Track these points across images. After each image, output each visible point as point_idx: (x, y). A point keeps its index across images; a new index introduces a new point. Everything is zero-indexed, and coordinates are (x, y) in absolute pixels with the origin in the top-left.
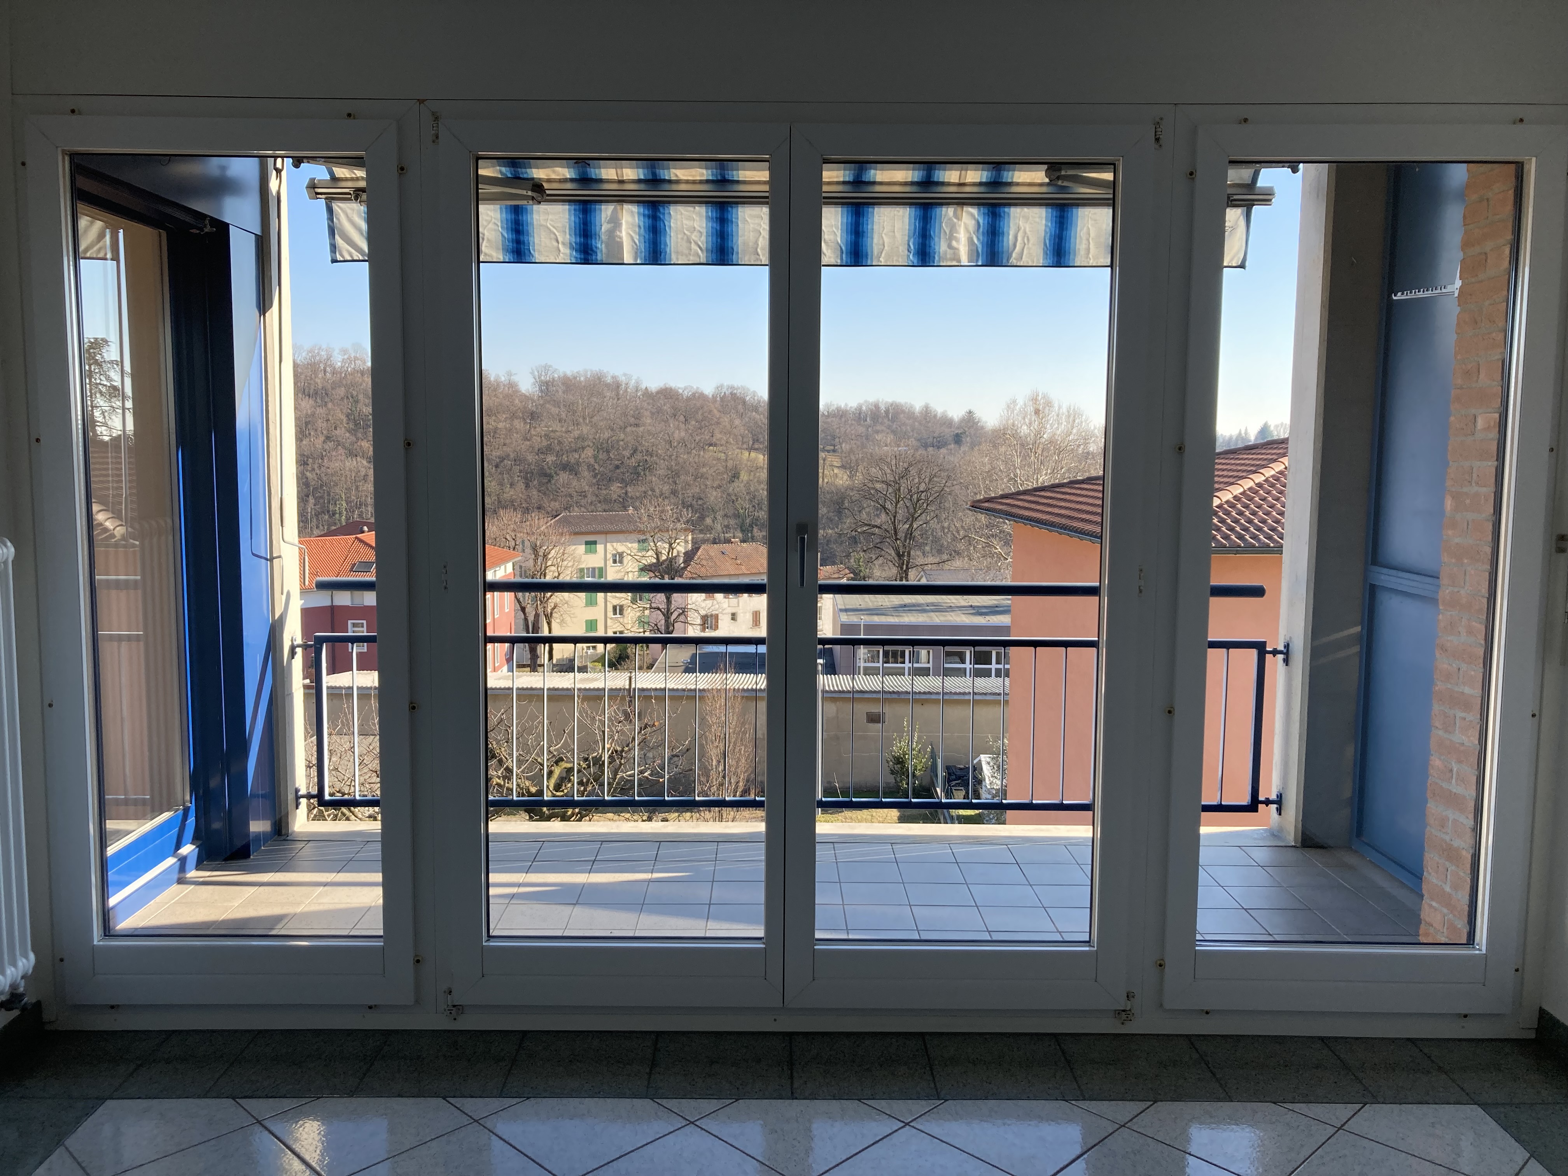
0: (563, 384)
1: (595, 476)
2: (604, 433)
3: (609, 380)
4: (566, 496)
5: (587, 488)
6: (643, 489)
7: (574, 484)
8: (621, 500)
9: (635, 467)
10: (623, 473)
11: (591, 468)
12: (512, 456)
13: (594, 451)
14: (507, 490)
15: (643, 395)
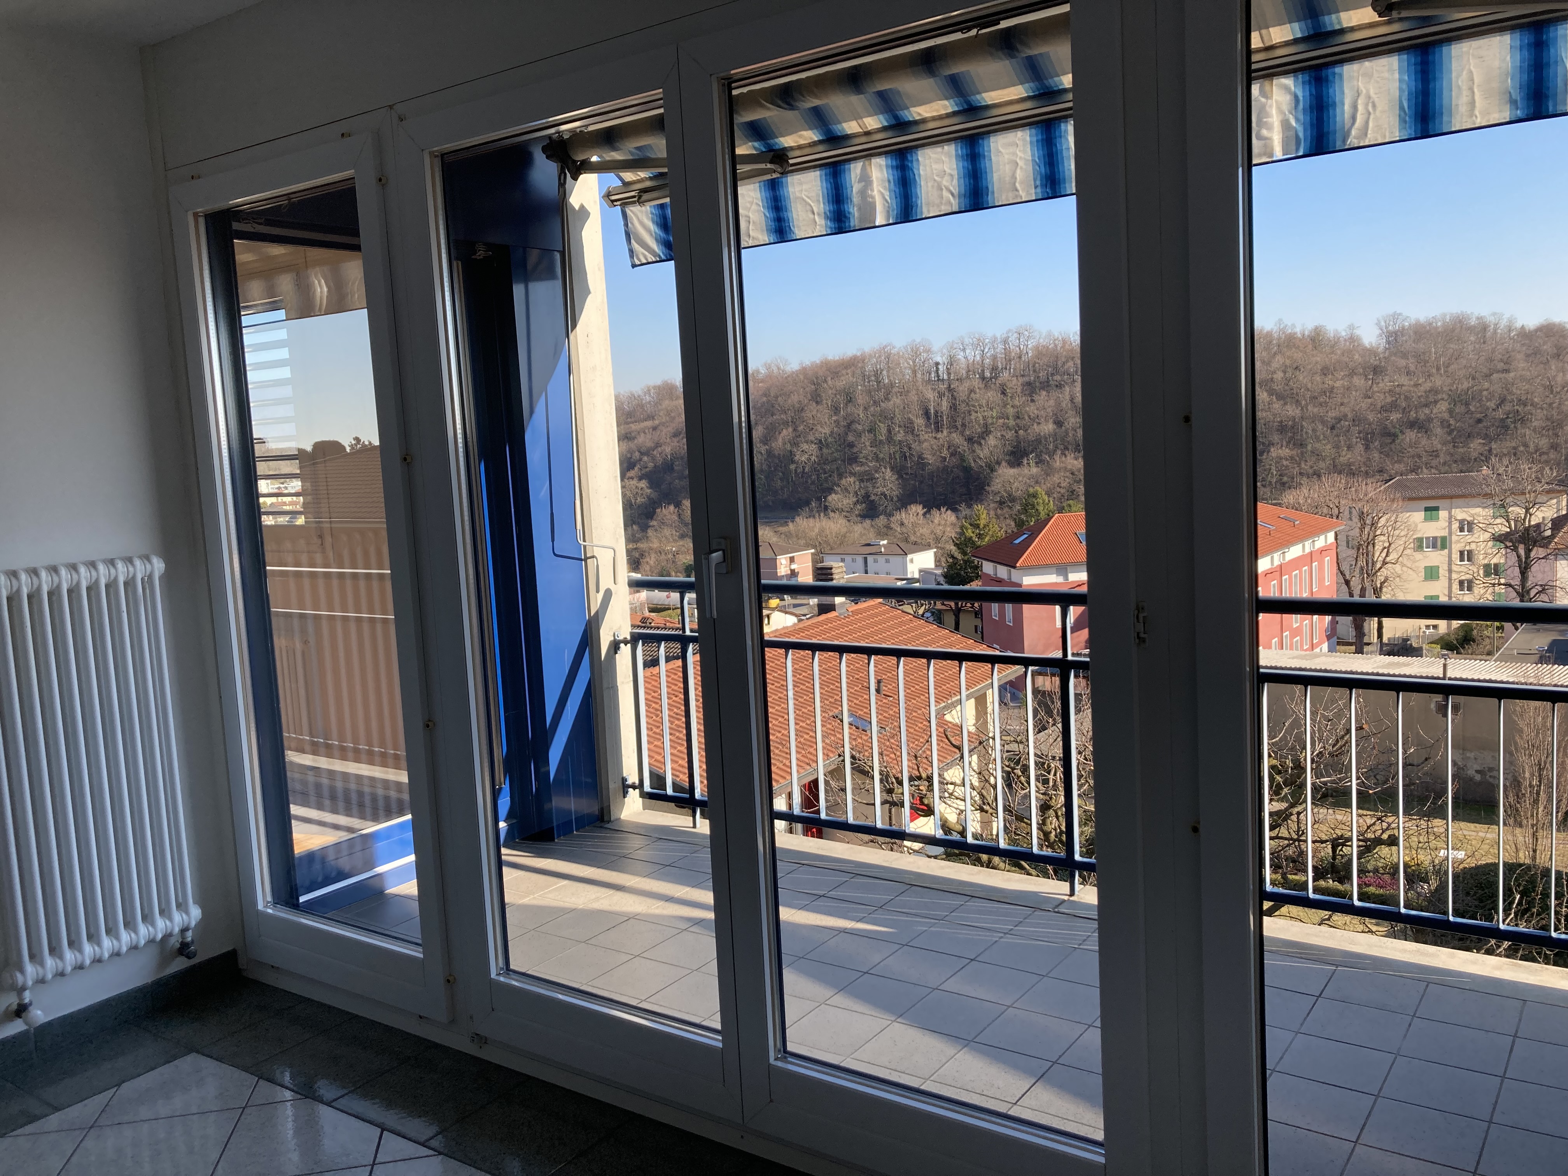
0: (1415, 333)
1: (1450, 433)
2: (1462, 384)
3: (1473, 322)
4: (1413, 457)
5: (1439, 446)
6: (1514, 444)
7: (1423, 443)
8: (1483, 458)
9: (1503, 420)
10: (1487, 428)
11: (1444, 423)
12: (1350, 416)
13: (1449, 404)
14: (1344, 453)
15: (1517, 335)
